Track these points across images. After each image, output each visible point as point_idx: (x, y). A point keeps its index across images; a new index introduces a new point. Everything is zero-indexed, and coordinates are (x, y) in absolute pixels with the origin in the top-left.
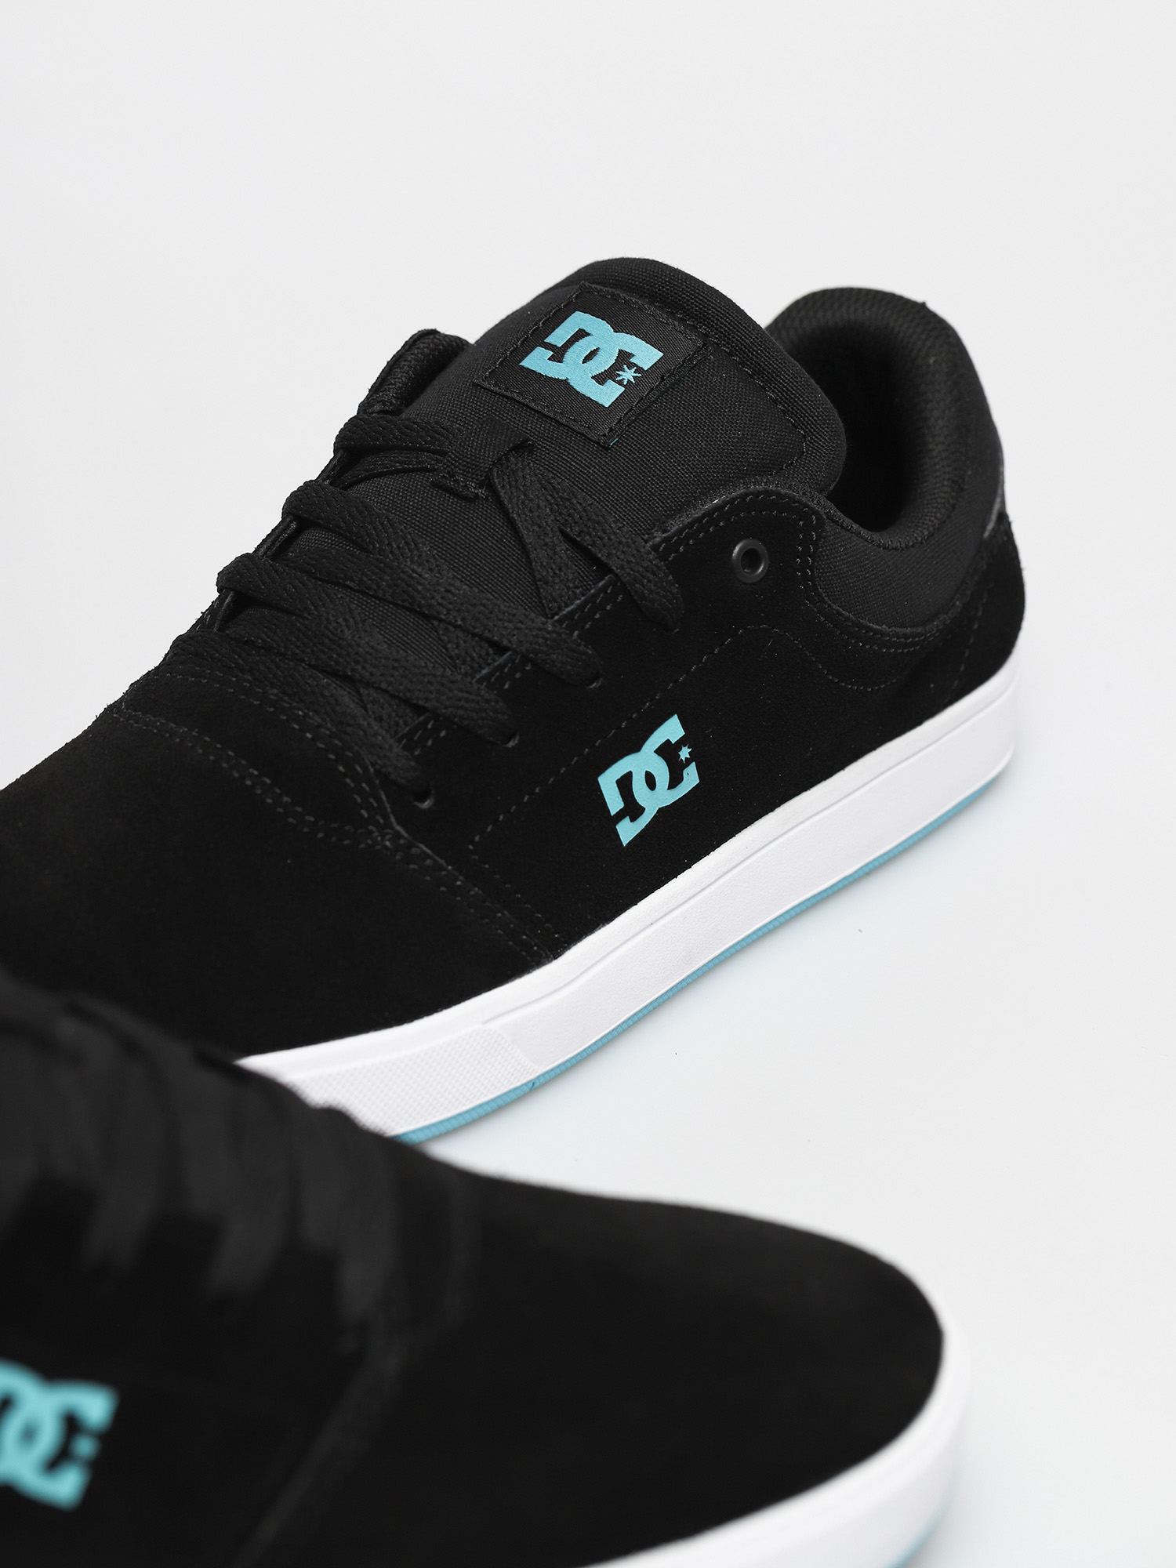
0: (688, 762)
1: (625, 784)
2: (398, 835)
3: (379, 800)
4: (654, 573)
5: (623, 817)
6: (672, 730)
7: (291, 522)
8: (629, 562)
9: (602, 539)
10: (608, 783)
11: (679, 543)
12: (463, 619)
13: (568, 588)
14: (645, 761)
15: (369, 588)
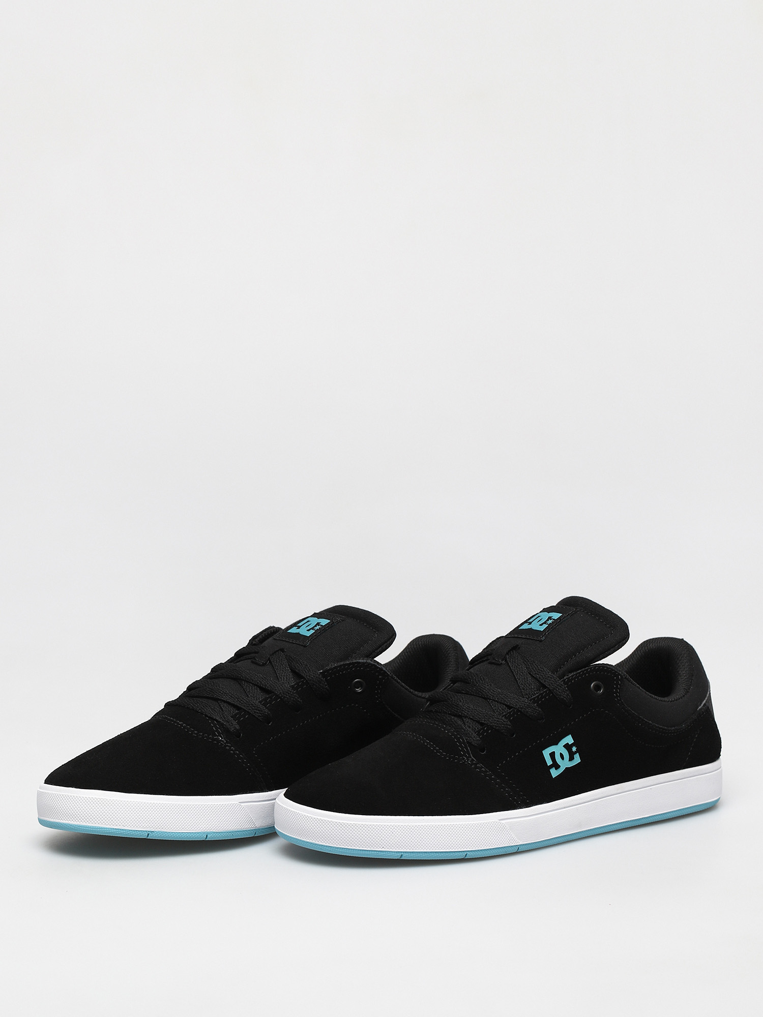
0: (576, 753)
1: (552, 755)
2: (473, 760)
3: (467, 749)
4: (560, 687)
5: (552, 767)
6: (569, 740)
7: (451, 683)
8: (551, 683)
9: (542, 676)
10: (546, 753)
11: (572, 679)
12: (498, 699)
13: (532, 691)
14: (559, 749)
15: (468, 692)
